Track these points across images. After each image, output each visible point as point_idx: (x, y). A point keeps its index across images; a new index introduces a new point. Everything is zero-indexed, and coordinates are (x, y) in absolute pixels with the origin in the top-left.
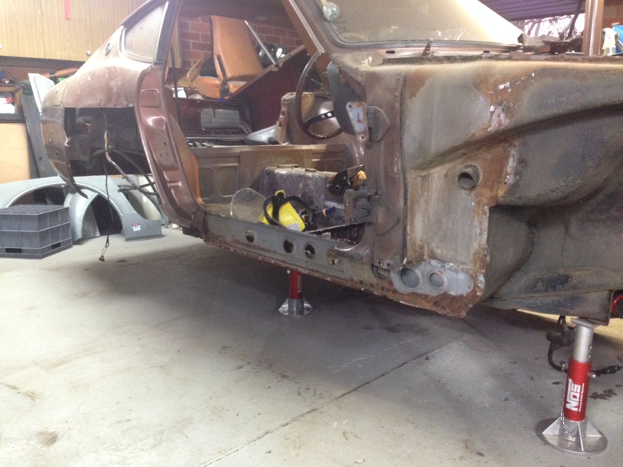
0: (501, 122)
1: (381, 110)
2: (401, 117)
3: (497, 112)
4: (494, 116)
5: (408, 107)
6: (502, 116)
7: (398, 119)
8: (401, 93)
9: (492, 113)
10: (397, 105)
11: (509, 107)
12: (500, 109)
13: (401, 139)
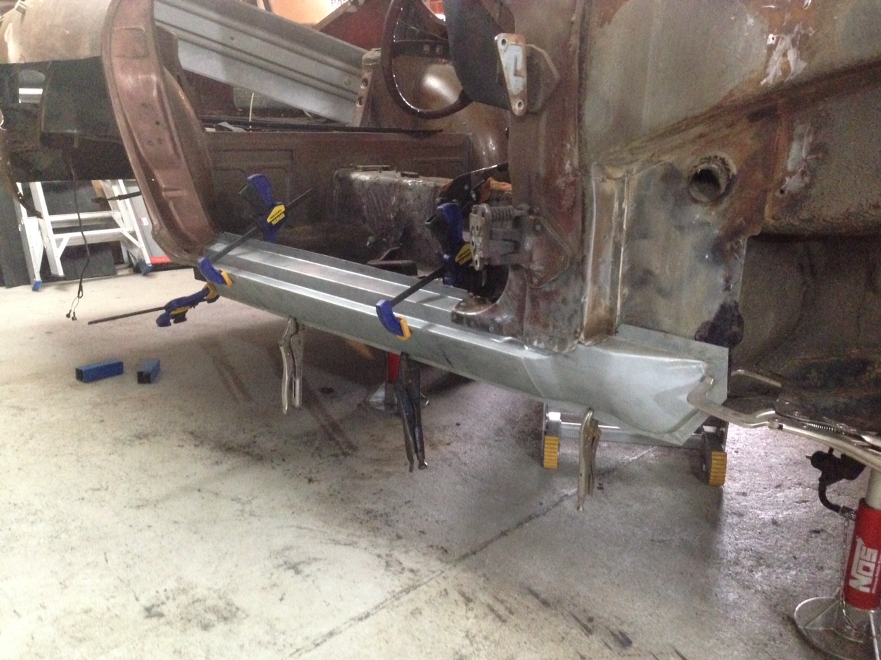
0: (789, 66)
1: (543, 51)
2: (581, 62)
3: (780, 47)
4: (776, 56)
5: (595, 43)
6: (792, 56)
7: (576, 67)
8: (583, 17)
9: (771, 48)
10: (575, 41)
11: (806, 36)
12: (787, 40)
13: (580, 107)
